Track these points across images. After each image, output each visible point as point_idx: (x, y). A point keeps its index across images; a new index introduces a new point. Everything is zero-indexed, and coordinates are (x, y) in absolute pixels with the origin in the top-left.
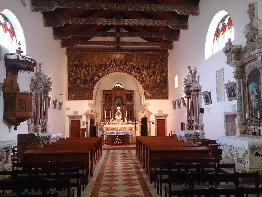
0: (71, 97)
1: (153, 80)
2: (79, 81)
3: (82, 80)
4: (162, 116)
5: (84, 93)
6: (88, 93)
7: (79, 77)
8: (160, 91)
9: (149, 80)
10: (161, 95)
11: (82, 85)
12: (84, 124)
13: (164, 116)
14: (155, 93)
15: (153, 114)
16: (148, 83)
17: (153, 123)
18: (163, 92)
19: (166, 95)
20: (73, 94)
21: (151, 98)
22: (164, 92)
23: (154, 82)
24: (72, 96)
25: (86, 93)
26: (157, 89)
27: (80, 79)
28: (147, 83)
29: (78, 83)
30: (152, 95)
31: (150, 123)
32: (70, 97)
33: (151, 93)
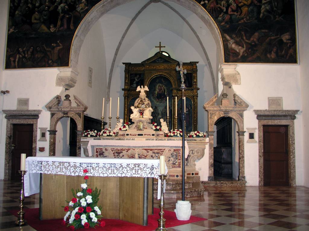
0: (14, 61)
1: (248, 6)
2: (37, 17)
3: (45, 13)
4: (280, 113)
5: (47, 49)
6: (58, 48)
7: (38, 7)
8: (272, 38)
9: (237, 5)
10: (275, 49)
11: (44, 28)
12: (43, 135)
13: (285, 116)
14: (255, 45)
15: (252, 107)
16: (235, 13)
17: (251, 136)
18: (281, 41)
19: (291, 51)
20: (19, 53)
21: (244, 59)
22: (285, 41)
23: (252, 11)
24: (18, 56)
25: (53, 48)
26: (264, 31)
27: (40, 12)
28: (231, 15)
29: (35, 21)
30: (247, 49)
31: (241, 137)
32: (12, 59)
33: (245, 42)
